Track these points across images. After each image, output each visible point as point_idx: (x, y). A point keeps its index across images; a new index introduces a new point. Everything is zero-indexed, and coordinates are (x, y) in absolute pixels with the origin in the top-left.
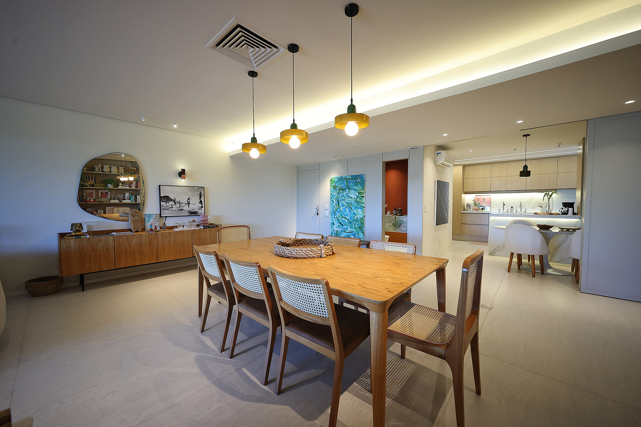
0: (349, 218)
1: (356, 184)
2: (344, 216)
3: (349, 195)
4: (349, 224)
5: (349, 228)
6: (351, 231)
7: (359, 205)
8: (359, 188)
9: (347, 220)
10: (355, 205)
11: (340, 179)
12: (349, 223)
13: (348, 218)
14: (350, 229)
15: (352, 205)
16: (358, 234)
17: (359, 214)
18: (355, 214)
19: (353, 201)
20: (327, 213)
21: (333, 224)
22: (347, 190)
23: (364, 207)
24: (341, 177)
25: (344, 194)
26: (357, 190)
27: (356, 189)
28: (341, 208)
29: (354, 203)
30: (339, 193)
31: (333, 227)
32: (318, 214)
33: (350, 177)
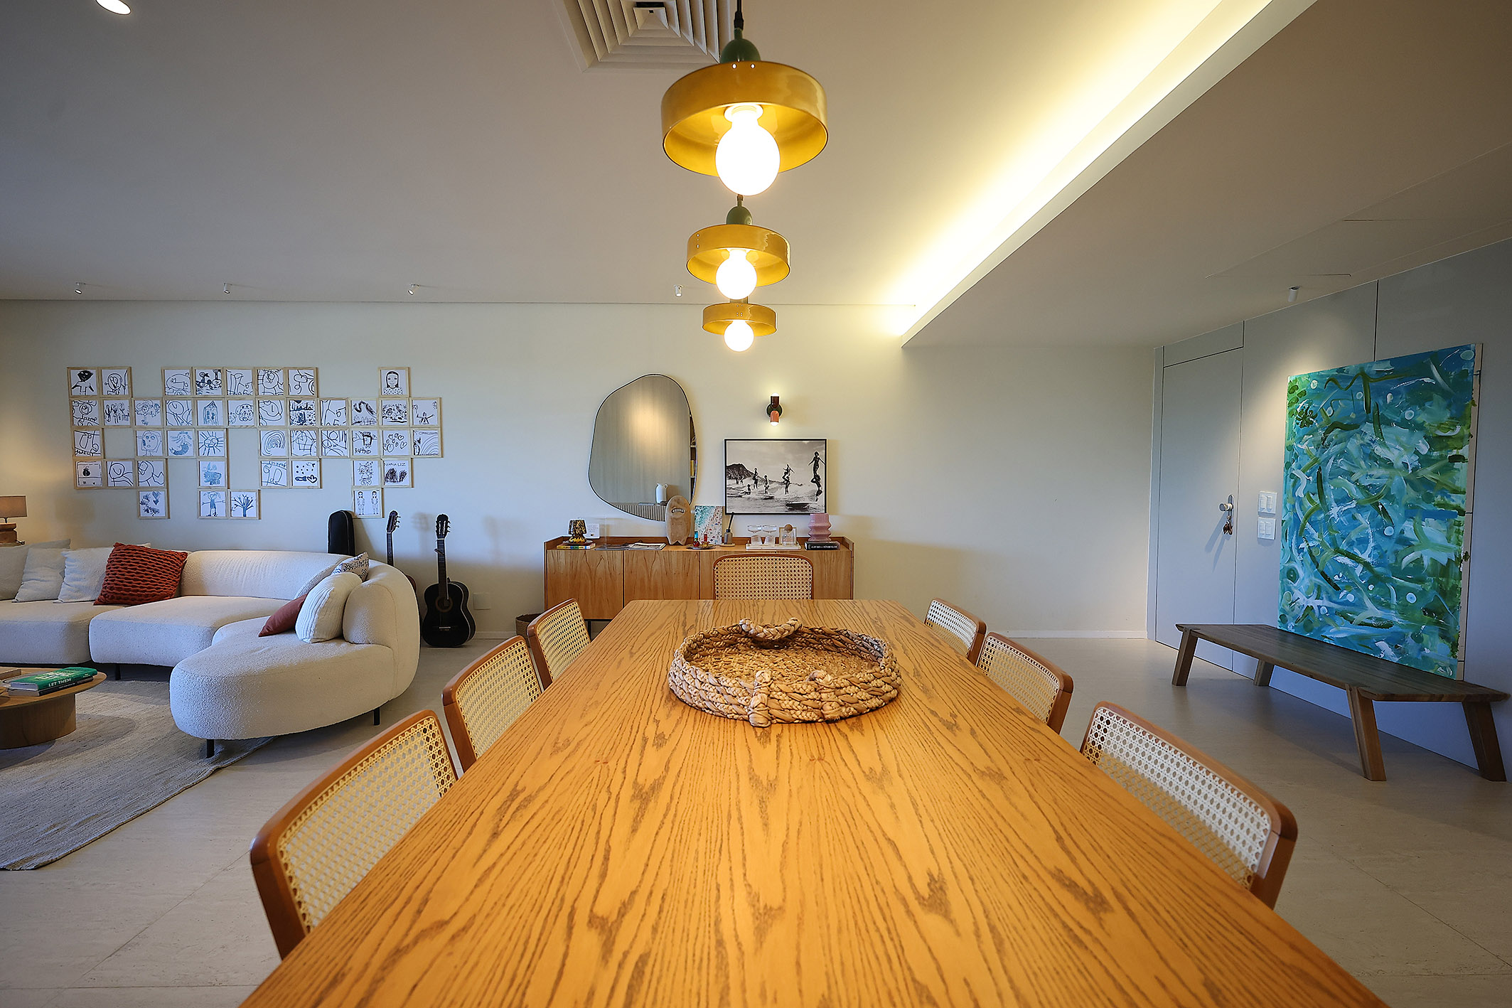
0: (1368, 560)
1: (1420, 397)
2: (1343, 546)
3: (1379, 450)
4: (1371, 587)
5: (1368, 603)
6: (1378, 619)
7: (1428, 499)
8: (1434, 415)
9: (1360, 568)
10: (1405, 499)
11: (1334, 381)
12: (1369, 583)
13: (1365, 557)
14: (1372, 611)
15: (1389, 497)
16: (1418, 639)
17: (1425, 542)
18: (1404, 541)
19: (1399, 479)
20: (1269, 528)
21: (1291, 575)
22: (1368, 428)
23: (1462, 513)
24: (1341, 370)
25: (1353, 445)
26: (1420, 427)
27: (1420, 419)
28: (1335, 511)
29: (1401, 491)
30: (1323, 445)
31: (1290, 589)
32: (1228, 529)
33: (1386, 367)
